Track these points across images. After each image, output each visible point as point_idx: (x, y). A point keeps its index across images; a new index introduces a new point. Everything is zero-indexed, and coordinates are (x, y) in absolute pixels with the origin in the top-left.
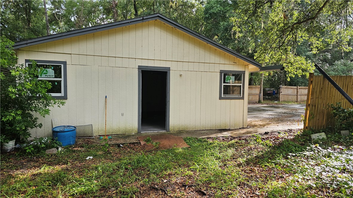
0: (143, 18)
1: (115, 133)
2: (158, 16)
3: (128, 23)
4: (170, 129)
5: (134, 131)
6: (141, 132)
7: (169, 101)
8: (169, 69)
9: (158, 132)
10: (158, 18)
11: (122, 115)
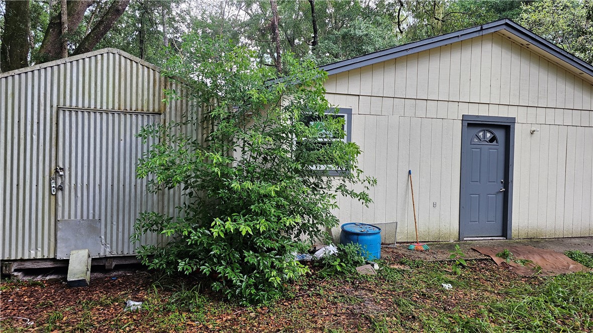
0: (482, 27)
1: (423, 239)
2: (507, 24)
3: (457, 38)
4: (513, 236)
5: (453, 237)
6: (465, 239)
7: (512, 182)
8: (513, 120)
9: (492, 239)
10: (505, 27)
11: (434, 205)
